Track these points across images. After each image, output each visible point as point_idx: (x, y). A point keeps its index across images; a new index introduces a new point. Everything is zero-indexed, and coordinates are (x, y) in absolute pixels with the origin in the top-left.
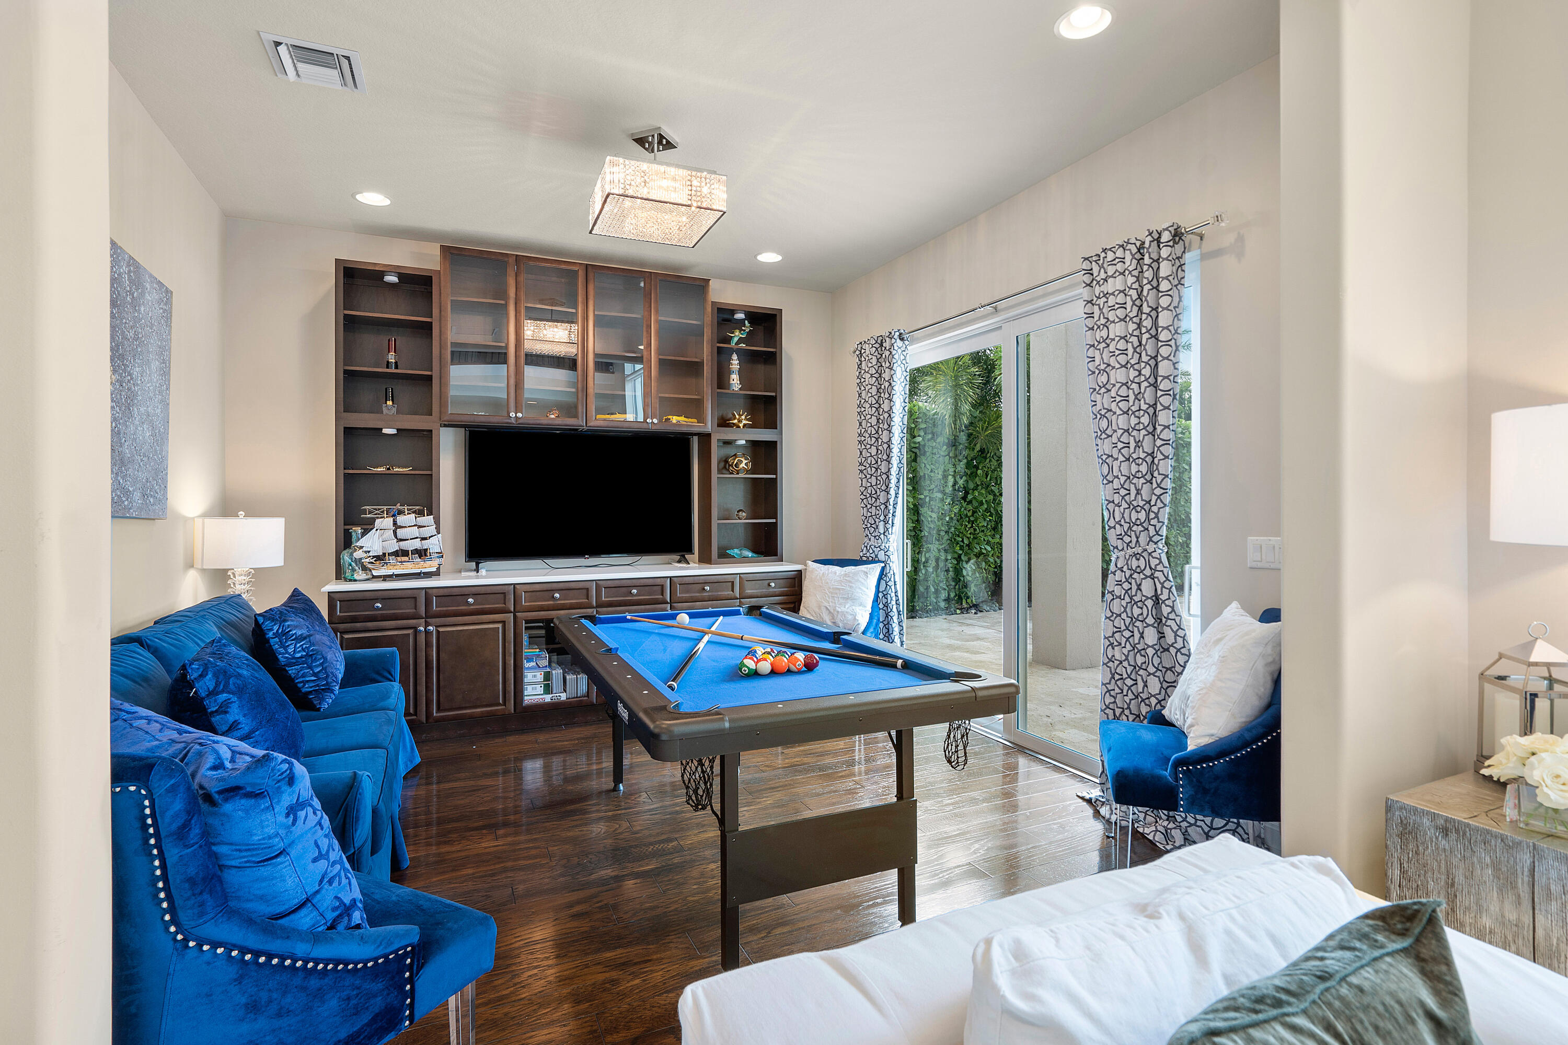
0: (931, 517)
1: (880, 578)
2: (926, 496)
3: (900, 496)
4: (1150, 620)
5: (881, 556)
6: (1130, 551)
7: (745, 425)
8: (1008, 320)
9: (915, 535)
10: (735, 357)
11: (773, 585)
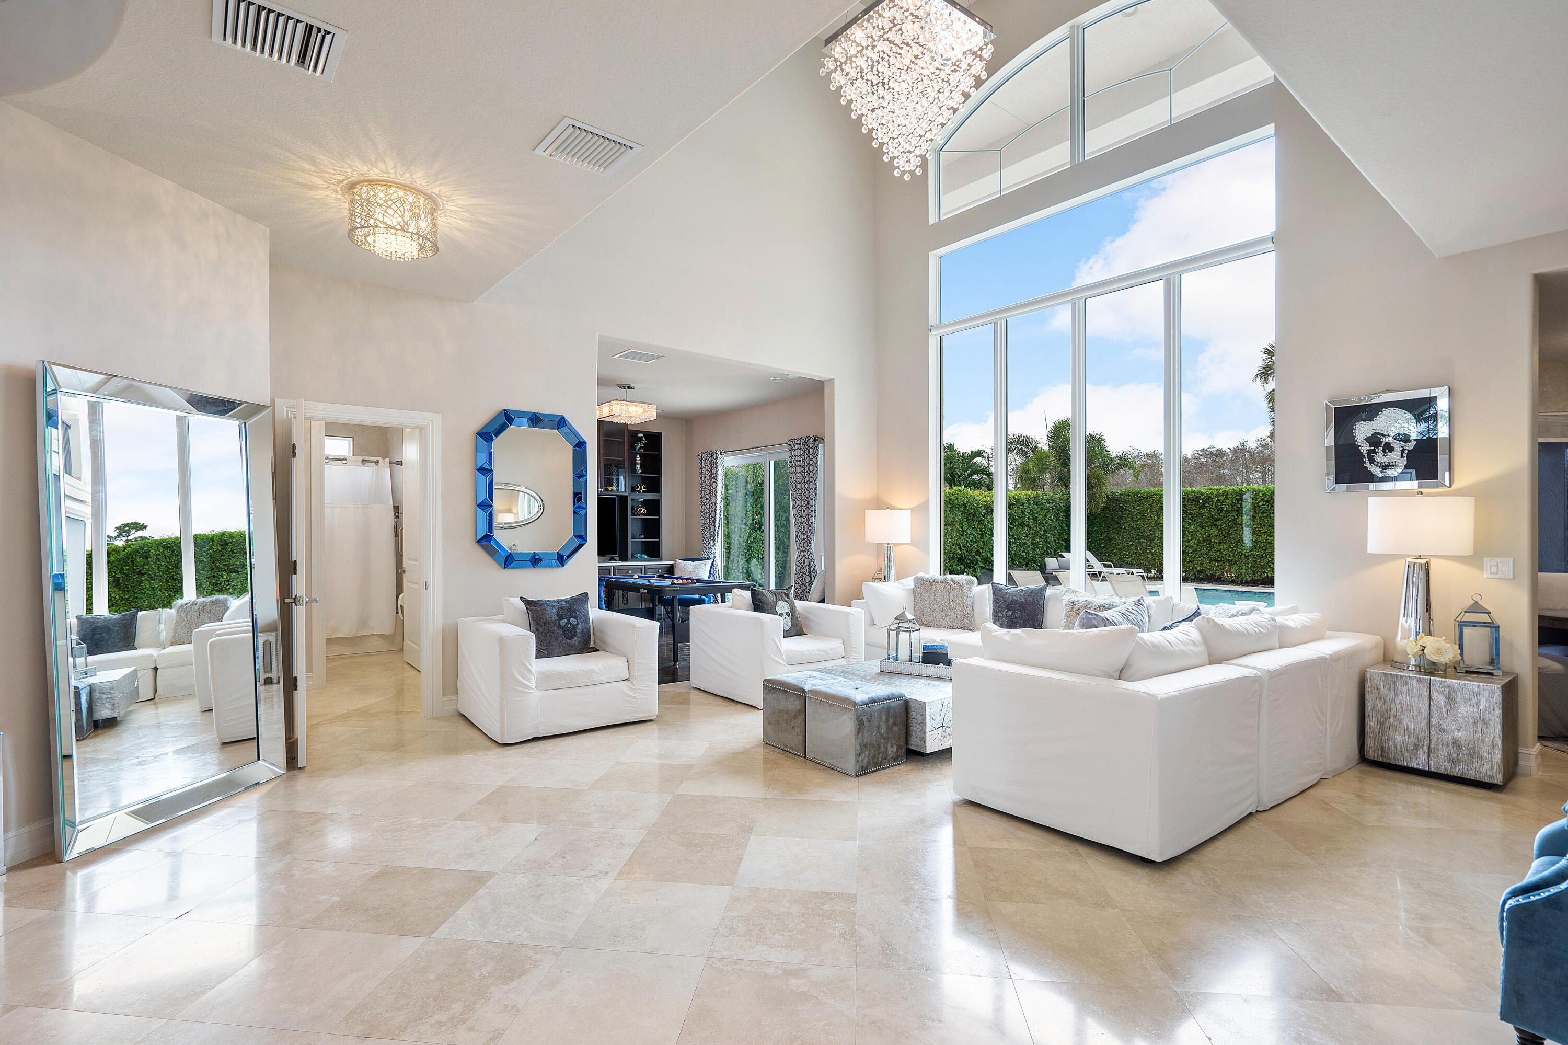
0: (736, 539)
1: (711, 568)
2: (735, 527)
3: (720, 528)
4: (807, 573)
5: (712, 556)
6: (802, 549)
7: (644, 491)
8: (766, 454)
9: (728, 549)
10: (638, 456)
11: (660, 571)
